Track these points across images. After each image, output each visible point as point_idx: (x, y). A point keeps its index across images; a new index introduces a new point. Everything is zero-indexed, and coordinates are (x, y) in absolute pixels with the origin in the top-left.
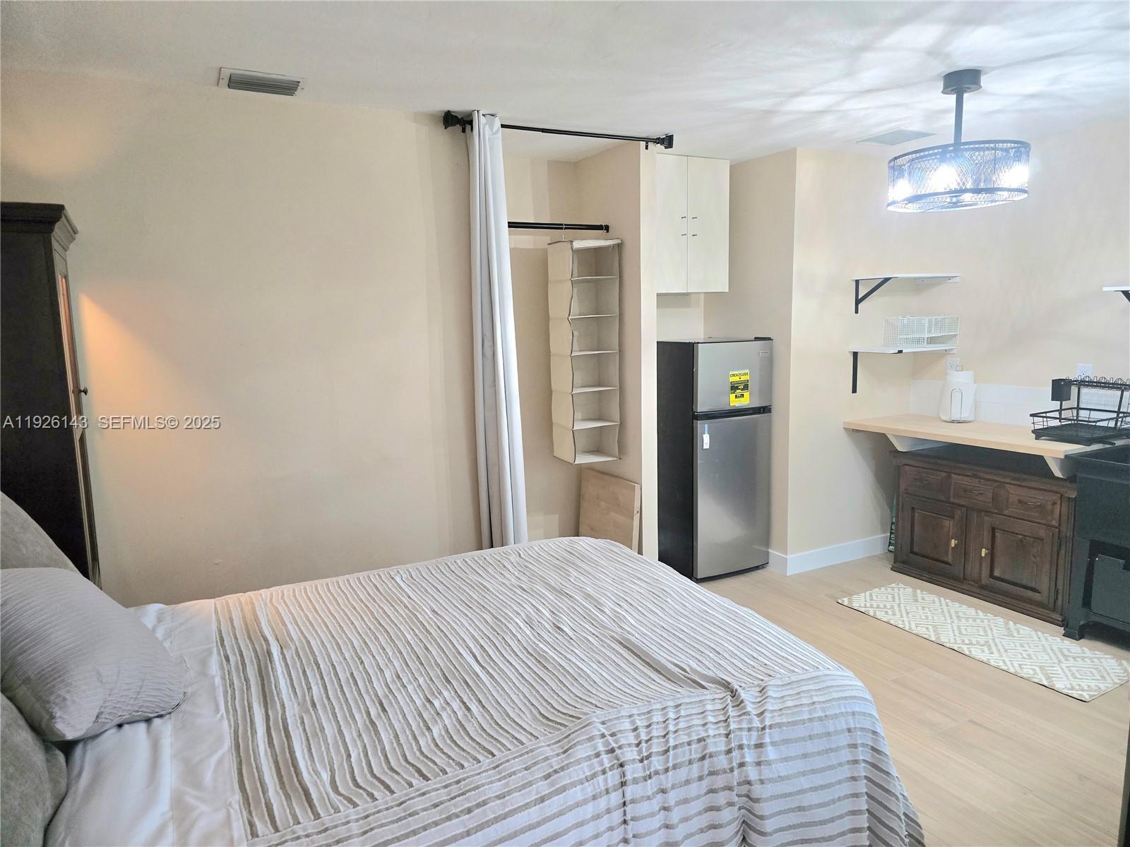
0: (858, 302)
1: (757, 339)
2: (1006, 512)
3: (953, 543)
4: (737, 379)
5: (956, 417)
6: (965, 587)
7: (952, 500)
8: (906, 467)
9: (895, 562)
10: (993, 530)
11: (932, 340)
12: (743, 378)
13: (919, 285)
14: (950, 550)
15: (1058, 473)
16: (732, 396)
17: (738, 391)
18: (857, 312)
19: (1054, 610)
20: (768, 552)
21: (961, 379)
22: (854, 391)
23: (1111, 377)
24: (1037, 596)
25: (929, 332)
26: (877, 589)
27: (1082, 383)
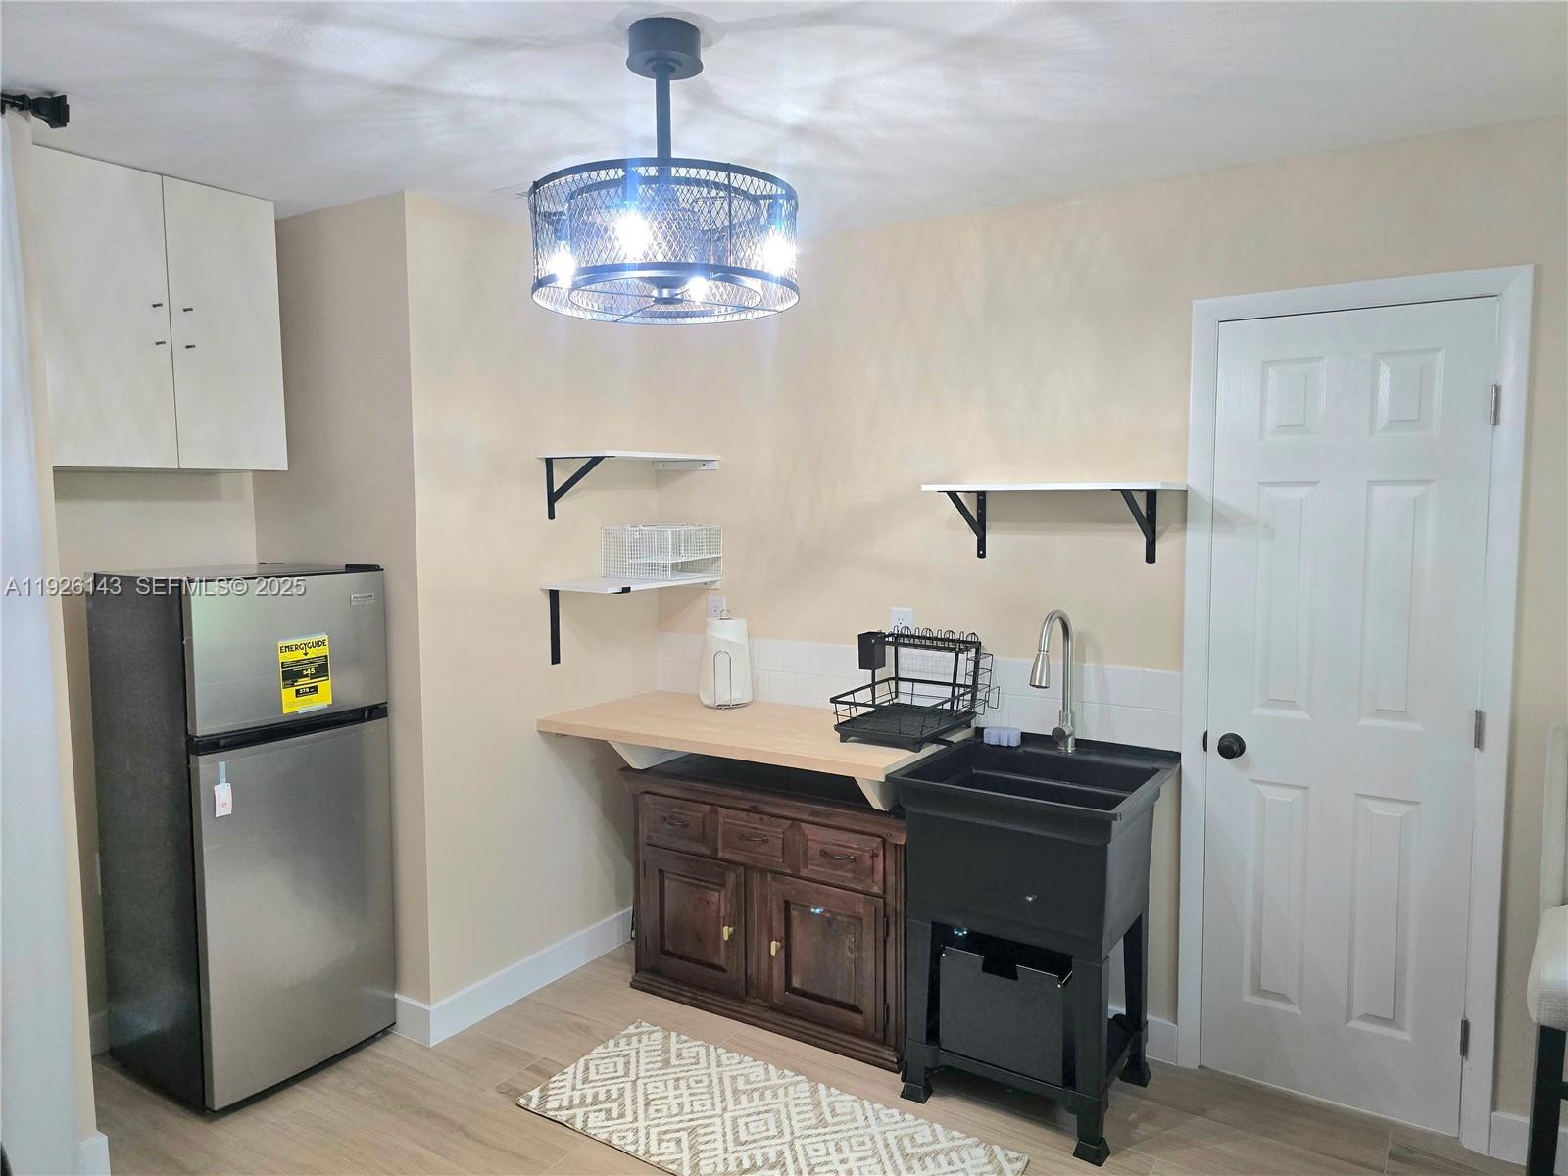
0: (553, 497)
1: (351, 569)
2: (804, 873)
3: (726, 932)
4: (298, 655)
5: (724, 698)
6: (748, 1010)
7: (721, 854)
8: (647, 795)
9: (637, 972)
10: (787, 903)
11: (682, 568)
12: (312, 653)
13: (662, 472)
14: (722, 944)
15: (877, 804)
16: (288, 694)
17: (301, 681)
18: (551, 516)
19: (883, 1043)
20: (394, 1000)
21: (728, 632)
22: (556, 660)
23: (938, 627)
24: (857, 1020)
25: (677, 551)
26: (600, 1049)
27: (900, 639)
